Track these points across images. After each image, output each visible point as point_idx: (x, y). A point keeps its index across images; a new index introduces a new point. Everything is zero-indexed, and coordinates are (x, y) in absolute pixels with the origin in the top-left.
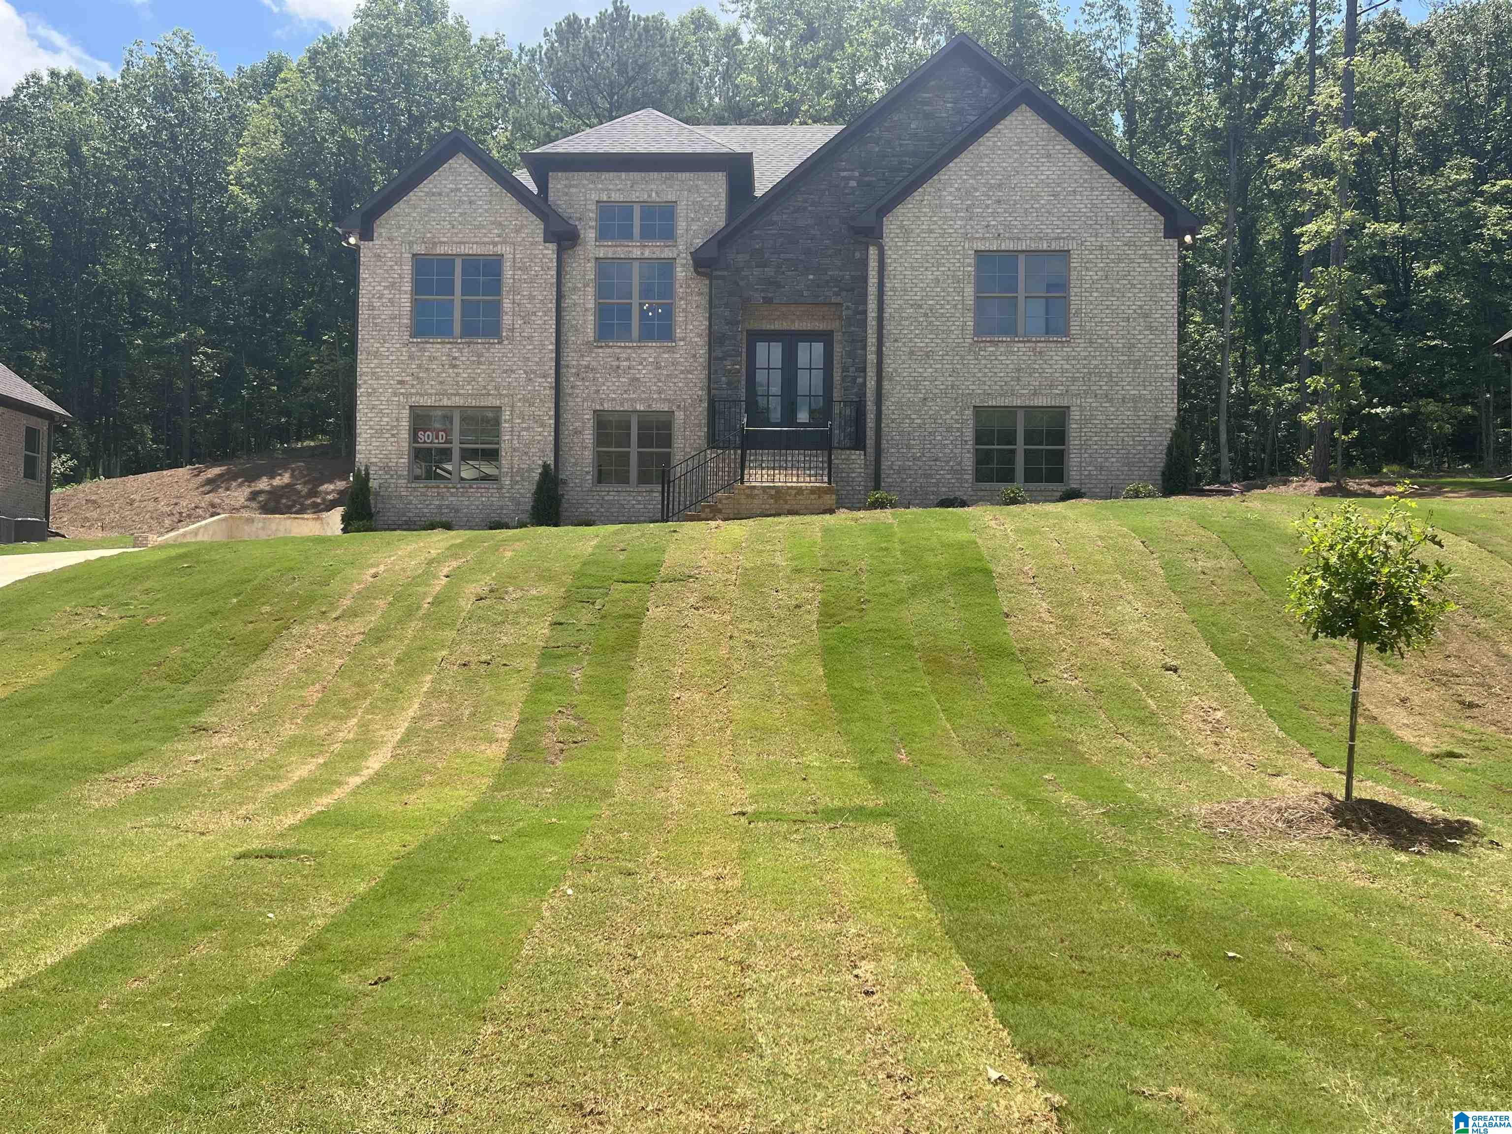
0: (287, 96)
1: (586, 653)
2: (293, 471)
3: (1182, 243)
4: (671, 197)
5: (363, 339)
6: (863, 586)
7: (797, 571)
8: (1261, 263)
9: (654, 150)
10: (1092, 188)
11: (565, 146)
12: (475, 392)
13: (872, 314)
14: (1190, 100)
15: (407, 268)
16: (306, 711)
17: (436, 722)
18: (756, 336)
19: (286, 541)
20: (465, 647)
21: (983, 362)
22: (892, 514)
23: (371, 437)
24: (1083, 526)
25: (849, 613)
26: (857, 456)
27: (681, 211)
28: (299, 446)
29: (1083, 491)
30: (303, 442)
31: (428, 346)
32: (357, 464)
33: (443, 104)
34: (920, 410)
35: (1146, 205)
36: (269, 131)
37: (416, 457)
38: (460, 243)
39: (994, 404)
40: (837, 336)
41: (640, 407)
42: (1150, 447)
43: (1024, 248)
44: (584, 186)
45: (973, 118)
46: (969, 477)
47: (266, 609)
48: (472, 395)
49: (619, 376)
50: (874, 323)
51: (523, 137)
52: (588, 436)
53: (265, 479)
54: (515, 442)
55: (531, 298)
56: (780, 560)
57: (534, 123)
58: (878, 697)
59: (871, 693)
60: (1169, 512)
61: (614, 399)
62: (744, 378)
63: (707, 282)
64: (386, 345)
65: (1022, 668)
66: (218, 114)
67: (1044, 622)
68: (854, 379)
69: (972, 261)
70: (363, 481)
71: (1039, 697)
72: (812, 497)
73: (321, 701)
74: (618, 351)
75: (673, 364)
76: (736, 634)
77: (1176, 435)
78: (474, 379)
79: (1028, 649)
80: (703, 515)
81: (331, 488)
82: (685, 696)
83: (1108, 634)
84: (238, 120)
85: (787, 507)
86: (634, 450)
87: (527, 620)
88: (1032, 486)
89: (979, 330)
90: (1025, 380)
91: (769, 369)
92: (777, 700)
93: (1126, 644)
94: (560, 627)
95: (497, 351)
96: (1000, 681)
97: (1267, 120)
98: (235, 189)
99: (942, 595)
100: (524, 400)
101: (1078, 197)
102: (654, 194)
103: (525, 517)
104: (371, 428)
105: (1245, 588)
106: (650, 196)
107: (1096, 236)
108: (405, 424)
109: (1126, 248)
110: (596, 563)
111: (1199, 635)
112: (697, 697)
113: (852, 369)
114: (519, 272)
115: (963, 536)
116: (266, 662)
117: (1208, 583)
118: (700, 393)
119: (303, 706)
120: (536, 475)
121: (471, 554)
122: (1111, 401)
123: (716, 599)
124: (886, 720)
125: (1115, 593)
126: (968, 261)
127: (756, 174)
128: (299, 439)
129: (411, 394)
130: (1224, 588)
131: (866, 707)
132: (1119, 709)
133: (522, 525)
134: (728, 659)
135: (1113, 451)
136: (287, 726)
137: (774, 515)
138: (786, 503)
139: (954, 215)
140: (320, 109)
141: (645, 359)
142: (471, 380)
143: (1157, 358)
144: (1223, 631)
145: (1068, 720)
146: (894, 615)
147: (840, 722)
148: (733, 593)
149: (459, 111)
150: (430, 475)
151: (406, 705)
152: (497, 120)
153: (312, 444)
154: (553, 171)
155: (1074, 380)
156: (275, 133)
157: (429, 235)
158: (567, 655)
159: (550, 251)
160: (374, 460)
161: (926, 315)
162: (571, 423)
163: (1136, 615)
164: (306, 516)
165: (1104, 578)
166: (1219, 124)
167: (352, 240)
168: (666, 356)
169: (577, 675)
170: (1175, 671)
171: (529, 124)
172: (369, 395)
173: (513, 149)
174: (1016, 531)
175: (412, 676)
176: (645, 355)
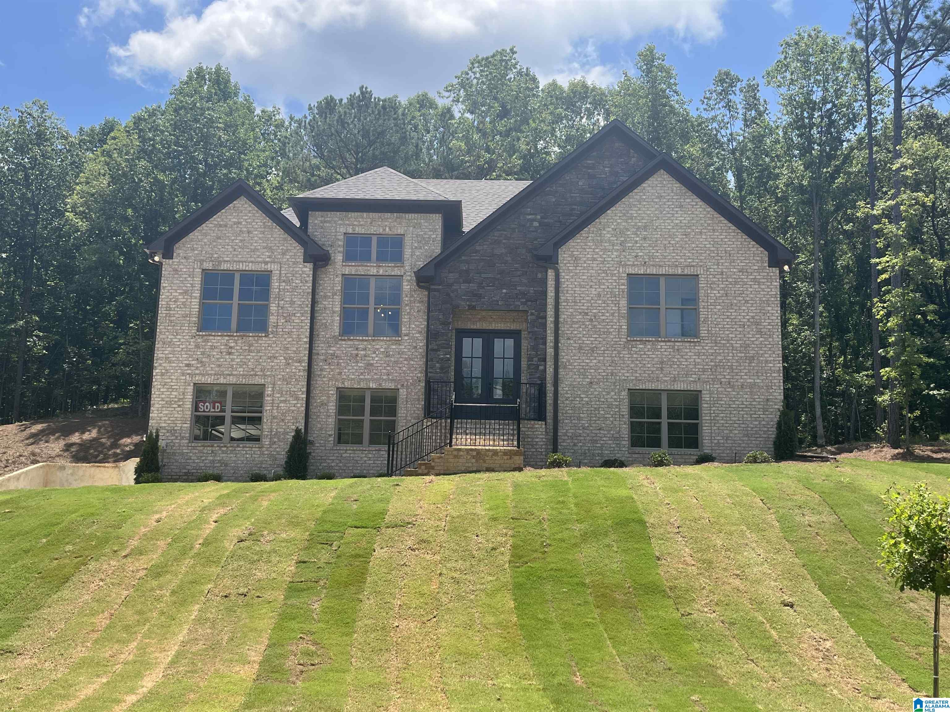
0: (115, 149)
1: (324, 587)
2: (100, 428)
3: (782, 271)
4: (400, 231)
5: (160, 333)
6: (545, 533)
7: (495, 519)
8: (840, 282)
9: (388, 197)
10: (714, 230)
11: (322, 193)
12: (245, 373)
13: (550, 319)
14: (783, 165)
15: (198, 280)
16: (95, 636)
17: (200, 646)
18: (462, 333)
19: (89, 490)
20: (228, 582)
21: (635, 356)
22: (568, 473)
23: (163, 407)
24: (715, 486)
25: (535, 555)
26: (539, 426)
27: (408, 241)
28: (106, 407)
29: (714, 455)
30: (108, 404)
31: (211, 338)
32: (150, 428)
33: (231, 156)
34: (587, 392)
35: (754, 243)
36: (99, 174)
37: (196, 422)
38: (239, 262)
39: (644, 387)
40: (524, 334)
41: (372, 385)
42: (763, 423)
43: (664, 273)
44: (335, 222)
45: (625, 179)
46: (626, 443)
47: (69, 548)
48: (243, 375)
49: (357, 362)
50: (552, 325)
51: (291, 181)
52: (332, 407)
53: (77, 434)
54: (275, 411)
55: (292, 303)
56: (480, 510)
57: (299, 172)
58: (557, 626)
59: (551, 623)
60: (780, 475)
61: (353, 379)
62: (453, 364)
63: (427, 293)
64: (179, 337)
65: (672, 602)
66: (62, 161)
67: (687, 564)
68: (538, 366)
69: (625, 281)
70: (153, 442)
71: (686, 627)
72: (505, 457)
73: (108, 627)
74: (356, 343)
75: (399, 354)
76: (445, 572)
77: (783, 414)
78: (245, 363)
79: (676, 587)
80: (420, 471)
81: (128, 442)
82: (403, 624)
83: (738, 575)
84: (78, 166)
85: (486, 465)
86: (367, 418)
87: (278, 559)
88: (675, 451)
89: (631, 332)
90: (667, 370)
91: (472, 358)
92: (477, 629)
93: (752, 583)
94: (304, 565)
95: (264, 341)
96: (655, 613)
97: (840, 180)
98: (69, 215)
99: (607, 541)
100: (284, 379)
101: (704, 237)
102: (387, 229)
103: (280, 471)
104: (163, 400)
105: (842, 539)
106: (384, 230)
107: (718, 265)
108: (189, 397)
109: (741, 274)
110: (334, 511)
111: (809, 577)
112: (412, 625)
113: (536, 359)
114: (284, 284)
115: (623, 492)
116: (65, 593)
117: (814, 534)
118: (419, 375)
119: (93, 631)
120: (290, 437)
121: (235, 503)
122: (733, 387)
123: (429, 542)
124: (565, 647)
125: (742, 541)
126: (622, 281)
127: (464, 215)
128: (105, 403)
129: (196, 374)
130: (827, 538)
131: (548, 635)
132: (749, 639)
133: (277, 478)
134: (438, 593)
135: (736, 425)
136: (79, 649)
137: (475, 472)
138: (485, 462)
139: (611, 247)
140: (139, 158)
141: (378, 349)
142: (243, 364)
143: (766, 355)
144: (828, 574)
145: (709, 648)
146: (570, 557)
147: (528, 648)
148: (443, 537)
149: (243, 161)
150: (207, 437)
151: (176, 630)
152: (271, 168)
153: (116, 406)
154: (312, 211)
155: (704, 371)
156: (104, 175)
157: (215, 256)
158: (309, 589)
159: (308, 269)
160: (164, 425)
161: (591, 320)
162: (319, 398)
163: (760, 560)
164: (107, 465)
165: (733, 528)
166: (805, 183)
167: (157, 259)
168: (394, 347)
169: (316, 606)
170: (792, 606)
171: (295, 172)
172: (162, 374)
173: (283, 190)
174: (664, 489)
175: (181, 605)
176: (378, 347)
